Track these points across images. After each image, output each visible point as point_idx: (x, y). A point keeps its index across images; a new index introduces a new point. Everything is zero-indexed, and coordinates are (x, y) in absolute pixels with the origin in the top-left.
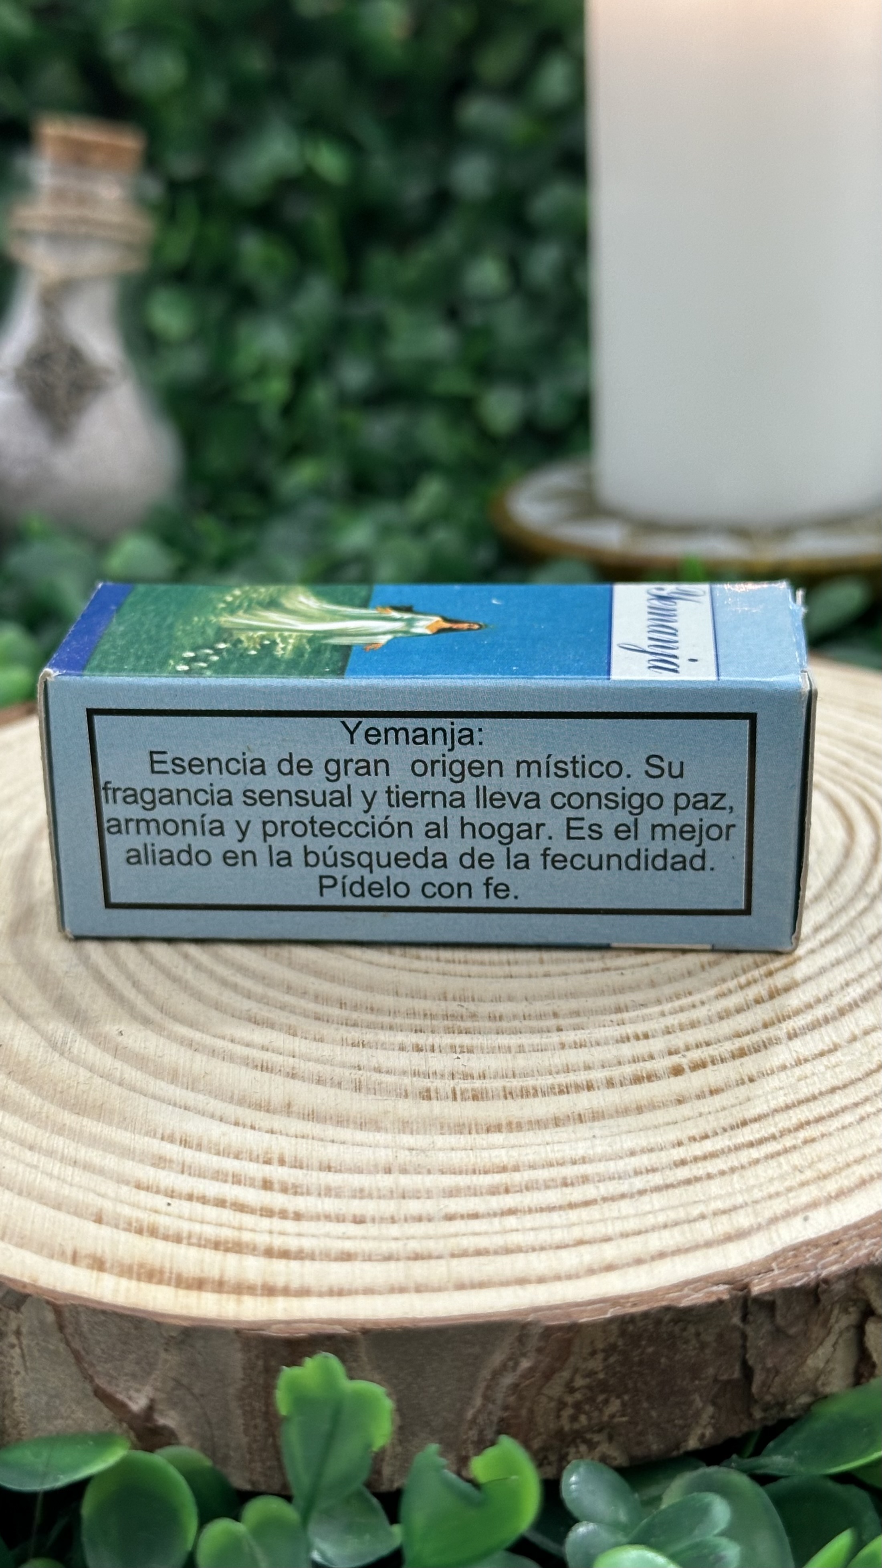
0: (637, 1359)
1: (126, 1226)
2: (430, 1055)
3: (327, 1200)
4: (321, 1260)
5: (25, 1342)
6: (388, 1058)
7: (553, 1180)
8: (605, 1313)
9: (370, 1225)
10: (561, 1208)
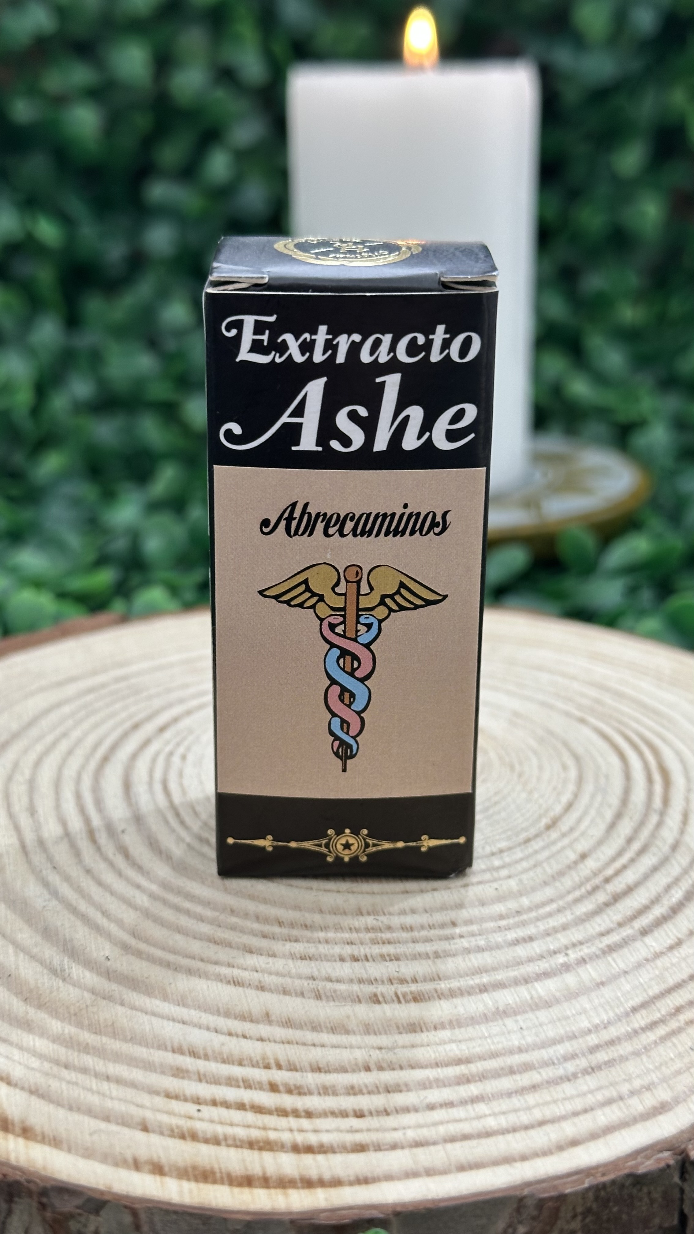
1: (169, 1132)
2: (367, 964)
3: (327, 1098)
4: (341, 1152)
6: (334, 969)
7: (502, 1069)
8: (583, 1183)
9: (370, 1118)
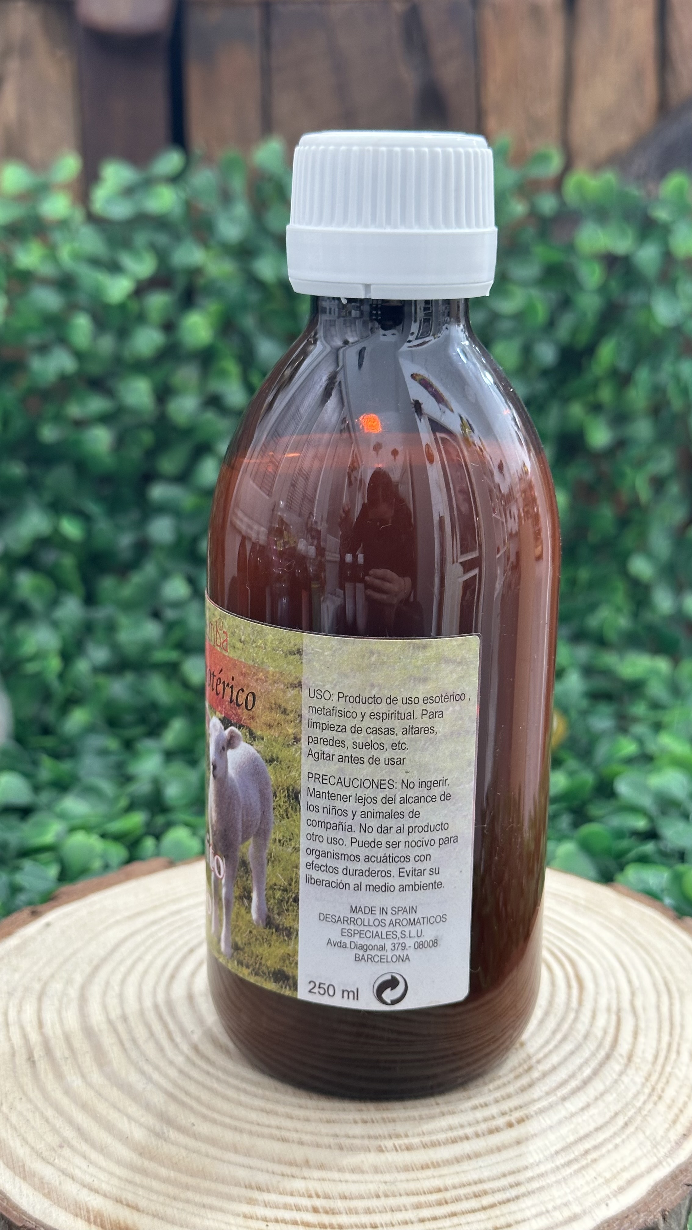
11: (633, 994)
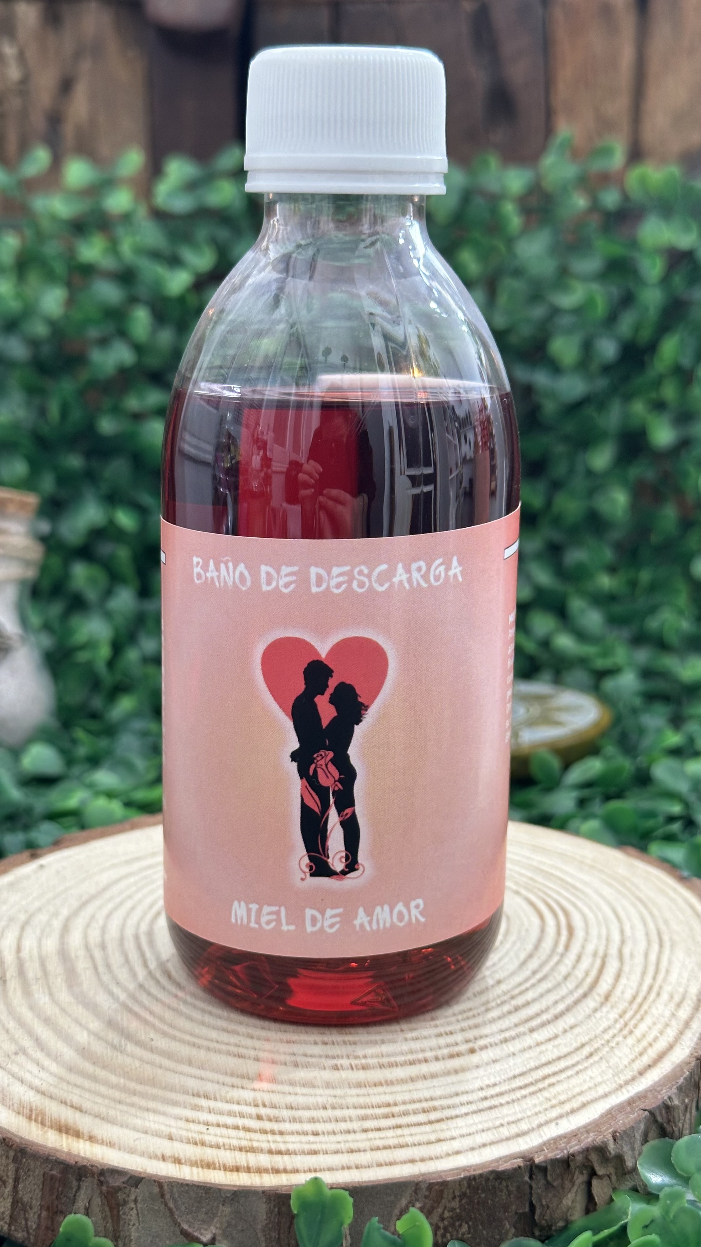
0: (476, 1201)
1: (187, 1141)
3: (295, 1124)
4: (300, 1154)
5: (139, 1206)
7: (417, 1109)
8: (461, 1175)
9: (322, 1136)
10: (425, 1124)
11: (623, 942)
